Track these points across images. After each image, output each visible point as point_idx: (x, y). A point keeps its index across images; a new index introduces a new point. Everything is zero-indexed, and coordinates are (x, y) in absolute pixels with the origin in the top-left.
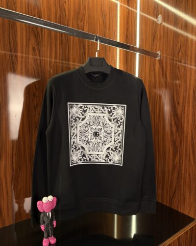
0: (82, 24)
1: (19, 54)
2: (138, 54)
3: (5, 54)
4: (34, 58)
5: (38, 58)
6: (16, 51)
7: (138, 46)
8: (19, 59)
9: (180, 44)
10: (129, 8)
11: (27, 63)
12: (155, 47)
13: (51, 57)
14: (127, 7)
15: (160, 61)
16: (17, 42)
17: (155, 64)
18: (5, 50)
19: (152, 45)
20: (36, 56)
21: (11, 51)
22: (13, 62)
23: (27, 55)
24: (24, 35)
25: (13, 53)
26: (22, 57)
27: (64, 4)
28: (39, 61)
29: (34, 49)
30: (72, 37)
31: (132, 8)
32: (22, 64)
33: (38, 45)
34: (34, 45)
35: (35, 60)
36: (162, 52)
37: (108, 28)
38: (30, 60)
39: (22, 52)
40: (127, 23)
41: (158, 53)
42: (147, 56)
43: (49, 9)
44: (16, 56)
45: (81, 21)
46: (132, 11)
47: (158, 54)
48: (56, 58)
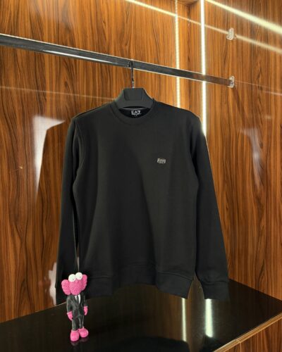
0: (127, 47)
1: (48, 92)
2: (204, 83)
3: (31, 93)
4: (67, 96)
5: (71, 94)
6: (44, 88)
7: (204, 73)
8: (48, 98)
9: (259, 65)
10: (190, 21)
11: (58, 102)
12: (226, 71)
13: (88, 93)
14: (188, 20)
15: (234, 89)
16: (44, 78)
17: (227, 95)
18: (30, 88)
19: (223, 69)
20: (69, 92)
21: (38, 89)
22: (40, 102)
23: (58, 93)
24: (54, 68)
25: (41, 91)
26: (52, 95)
27: (103, 24)
28: (73, 100)
29: (66, 84)
30: (114, 67)
31: (194, 20)
32: (51, 104)
33: (71, 79)
34: (66, 80)
35: (68, 98)
36: (237, 78)
37: (162, 50)
38: (62, 99)
39: (51, 90)
40: (189, 42)
41: (231, 79)
42: (217, 84)
43: (84, 33)
44: (44, 95)
45: (126, 45)
46: (194, 24)
47: (230, 81)
48: (94, 94)
